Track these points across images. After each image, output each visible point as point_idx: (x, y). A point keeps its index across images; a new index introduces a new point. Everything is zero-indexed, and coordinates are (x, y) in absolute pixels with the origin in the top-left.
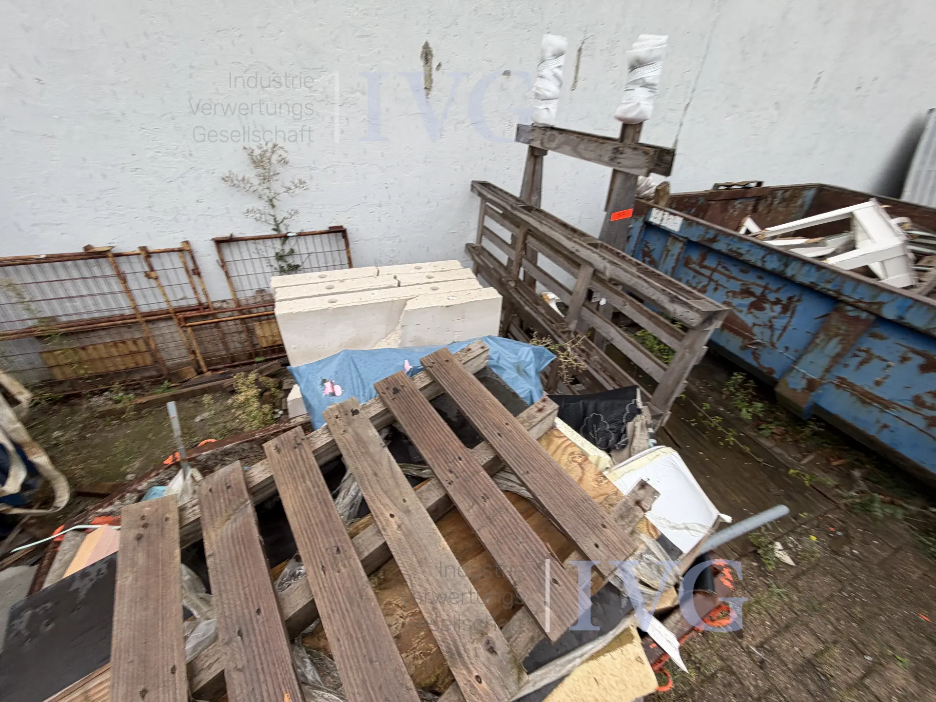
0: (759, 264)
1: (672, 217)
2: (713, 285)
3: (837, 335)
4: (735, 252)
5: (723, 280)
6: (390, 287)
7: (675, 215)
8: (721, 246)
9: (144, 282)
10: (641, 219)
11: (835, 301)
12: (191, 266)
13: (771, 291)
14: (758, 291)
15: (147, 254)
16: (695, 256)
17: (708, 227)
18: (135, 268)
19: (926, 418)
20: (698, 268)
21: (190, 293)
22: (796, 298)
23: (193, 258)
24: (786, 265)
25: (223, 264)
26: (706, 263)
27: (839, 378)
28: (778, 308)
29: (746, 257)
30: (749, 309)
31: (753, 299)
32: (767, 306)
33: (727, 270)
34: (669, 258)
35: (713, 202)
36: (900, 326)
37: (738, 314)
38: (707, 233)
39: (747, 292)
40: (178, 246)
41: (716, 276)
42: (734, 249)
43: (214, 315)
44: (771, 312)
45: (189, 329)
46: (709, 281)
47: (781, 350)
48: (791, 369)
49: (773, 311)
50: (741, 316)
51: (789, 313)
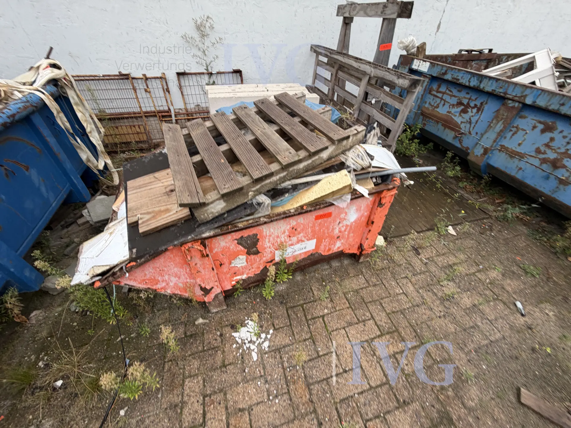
0: (467, 84)
1: (424, 63)
2: (443, 102)
3: (502, 119)
4: (456, 79)
5: (448, 99)
7: (425, 61)
8: (448, 77)
9: (144, 94)
10: (407, 68)
11: (501, 98)
12: (165, 87)
13: (473, 100)
14: (465, 102)
15: (146, 79)
16: (435, 86)
17: (443, 66)
19: (540, 159)
20: (436, 93)
21: (165, 103)
22: (485, 102)
23: (166, 82)
24: (481, 82)
25: (180, 87)
26: (441, 90)
27: (501, 145)
28: (475, 110)
29: (461, 81)
30: (460, 114)
31: (462, 107)
32: (469, 110)
33: (451, 91)
36: (534, 108)
38: (442, 69)
39: (460, 103)
40: (159, 75)
41: (445, 97)
42: (455, 77)
46: (441, 101)
47: (473, 134)
48: (477, 144)
49: (472, 112)
50: (455, 118)
51: (480, 112)
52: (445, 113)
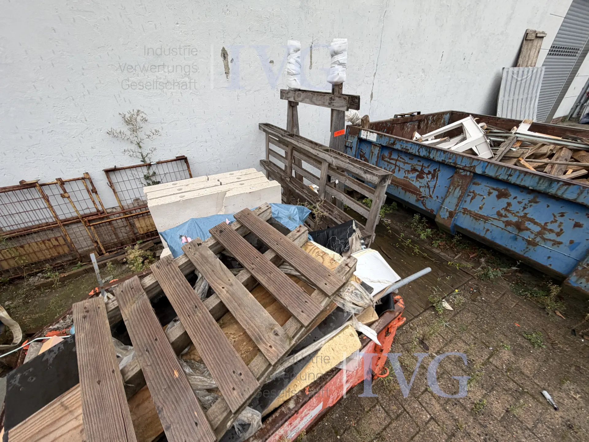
0: (417, 154)
1: (371, 134)
2: (397, 168)
3: (458, 186)
4: (405, 149)
5: (401, 165)
6: (216, 186)
7: (373, 132)
8: (398, 146)
9: (61, 200)
10: (357, 137)
11: (454, 168)
12: (90, 188)
13: (425, 167)
14: (419, 168)
15: (62, 183)
16: (386, 154)
17: (390, 137)
18: (54, 192)
19: (503, 222)
20: (389, 160)
21: (91, 205)
22: (437, 170)
23: (91, 183)
24: (430, 153)
25: (111, 185)
26: (392, 157)
27: (463, 208)
28: (430, 176)
29: (410, 151)
30: (417, 179)
31: (417, 173)
32: (425, 176)
33: (403, 159)
34: (374, 156)
35: (395, 125)
36: (484, 177)
37: (411, 182)
38: (390, 140)
39: (414, 170)
40: (82, 176)
41: (398, 163)
42: (404, 147)
43: (107, 217)
44: (427, 178)
45: (92, 228)
46: (395, 167)
47: (435, 198)
48: (441, 207)
49: (428, 178)
50: (413, 183)
51: (435, 178)
52: (403, 178)
